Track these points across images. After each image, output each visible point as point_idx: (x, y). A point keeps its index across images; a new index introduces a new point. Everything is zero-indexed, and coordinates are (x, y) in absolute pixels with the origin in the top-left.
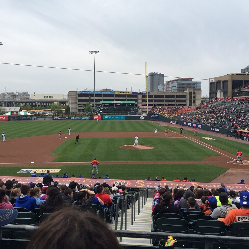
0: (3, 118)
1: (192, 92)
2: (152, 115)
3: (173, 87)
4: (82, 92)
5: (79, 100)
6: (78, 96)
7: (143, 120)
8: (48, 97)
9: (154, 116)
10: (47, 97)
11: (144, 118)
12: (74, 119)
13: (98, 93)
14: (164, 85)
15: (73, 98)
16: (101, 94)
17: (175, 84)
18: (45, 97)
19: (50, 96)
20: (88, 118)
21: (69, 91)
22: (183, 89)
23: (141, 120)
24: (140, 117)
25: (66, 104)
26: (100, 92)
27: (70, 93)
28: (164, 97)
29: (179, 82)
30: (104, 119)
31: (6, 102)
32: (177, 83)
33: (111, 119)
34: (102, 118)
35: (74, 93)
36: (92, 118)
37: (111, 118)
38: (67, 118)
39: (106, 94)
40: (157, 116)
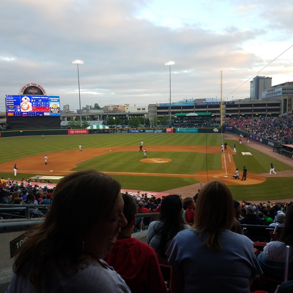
0: (84, 132)
1: (286, 99)
2: (227, 128)
3: (278, 92)
4: (161, 105)
5: (158, 113)
6: (158, 109)
7: (216, 132)
8: (141, 109)
9: (229, 128)
10: (139, 109)
11: (218, 130)
12: (148, 132)
13: (177, 105)
14: (268, 91)
15: (153, 111)
16: (180, 106)
17: (280, 89)
18: (138, 110)
19: (142, 109)
20: (161, 131)
21: (149, 105)
22: (290, 94)
23: (214, 132)
24: (214, 130)
25: (144, 116)
26: (179, 104)
27: (150, 106)
28: (252, 107)
29: (285, 86)
30: (176, 132)
31: (101, 116)
32: (282, 88)
33: (184, 132)
34: (174, 131)
35: (154, 106)
36: (165, 131)
37: (183, 130)
38: (141, 131)
39: (186, 105)
40: (231, 128)
